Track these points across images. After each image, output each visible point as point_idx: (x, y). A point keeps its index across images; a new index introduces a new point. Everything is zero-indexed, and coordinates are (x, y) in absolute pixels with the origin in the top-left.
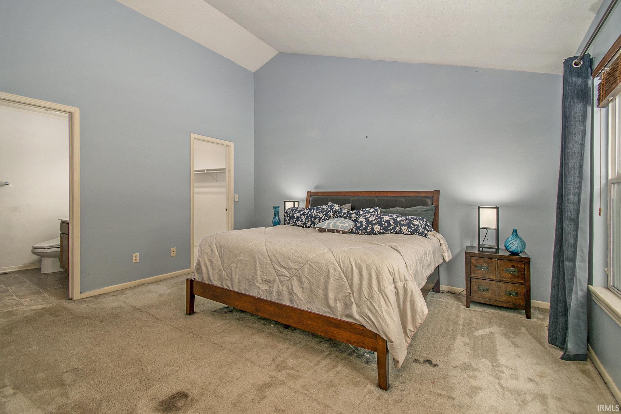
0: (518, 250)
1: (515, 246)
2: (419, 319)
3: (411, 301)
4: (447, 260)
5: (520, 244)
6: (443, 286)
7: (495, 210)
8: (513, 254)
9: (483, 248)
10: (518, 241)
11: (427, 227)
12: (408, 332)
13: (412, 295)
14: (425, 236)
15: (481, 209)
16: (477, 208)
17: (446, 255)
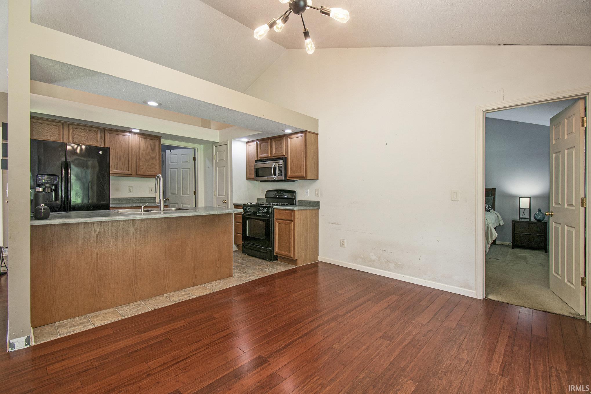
0: (541, 218)
1: (539, 217)
2: (494, 237)
3: (490, 231)
4: (501, 224)
5: (542, 216)
6: (498, 242)
7: (529, 198)
8: (539, 220)
9: (522, 218)
10: (541, 214)
11: (489, 208)
12: (489, 242)
13: (490, 229)
14: (490, 212)
15: (520, 198)
16: (519, 198)
17: (501, 222)
